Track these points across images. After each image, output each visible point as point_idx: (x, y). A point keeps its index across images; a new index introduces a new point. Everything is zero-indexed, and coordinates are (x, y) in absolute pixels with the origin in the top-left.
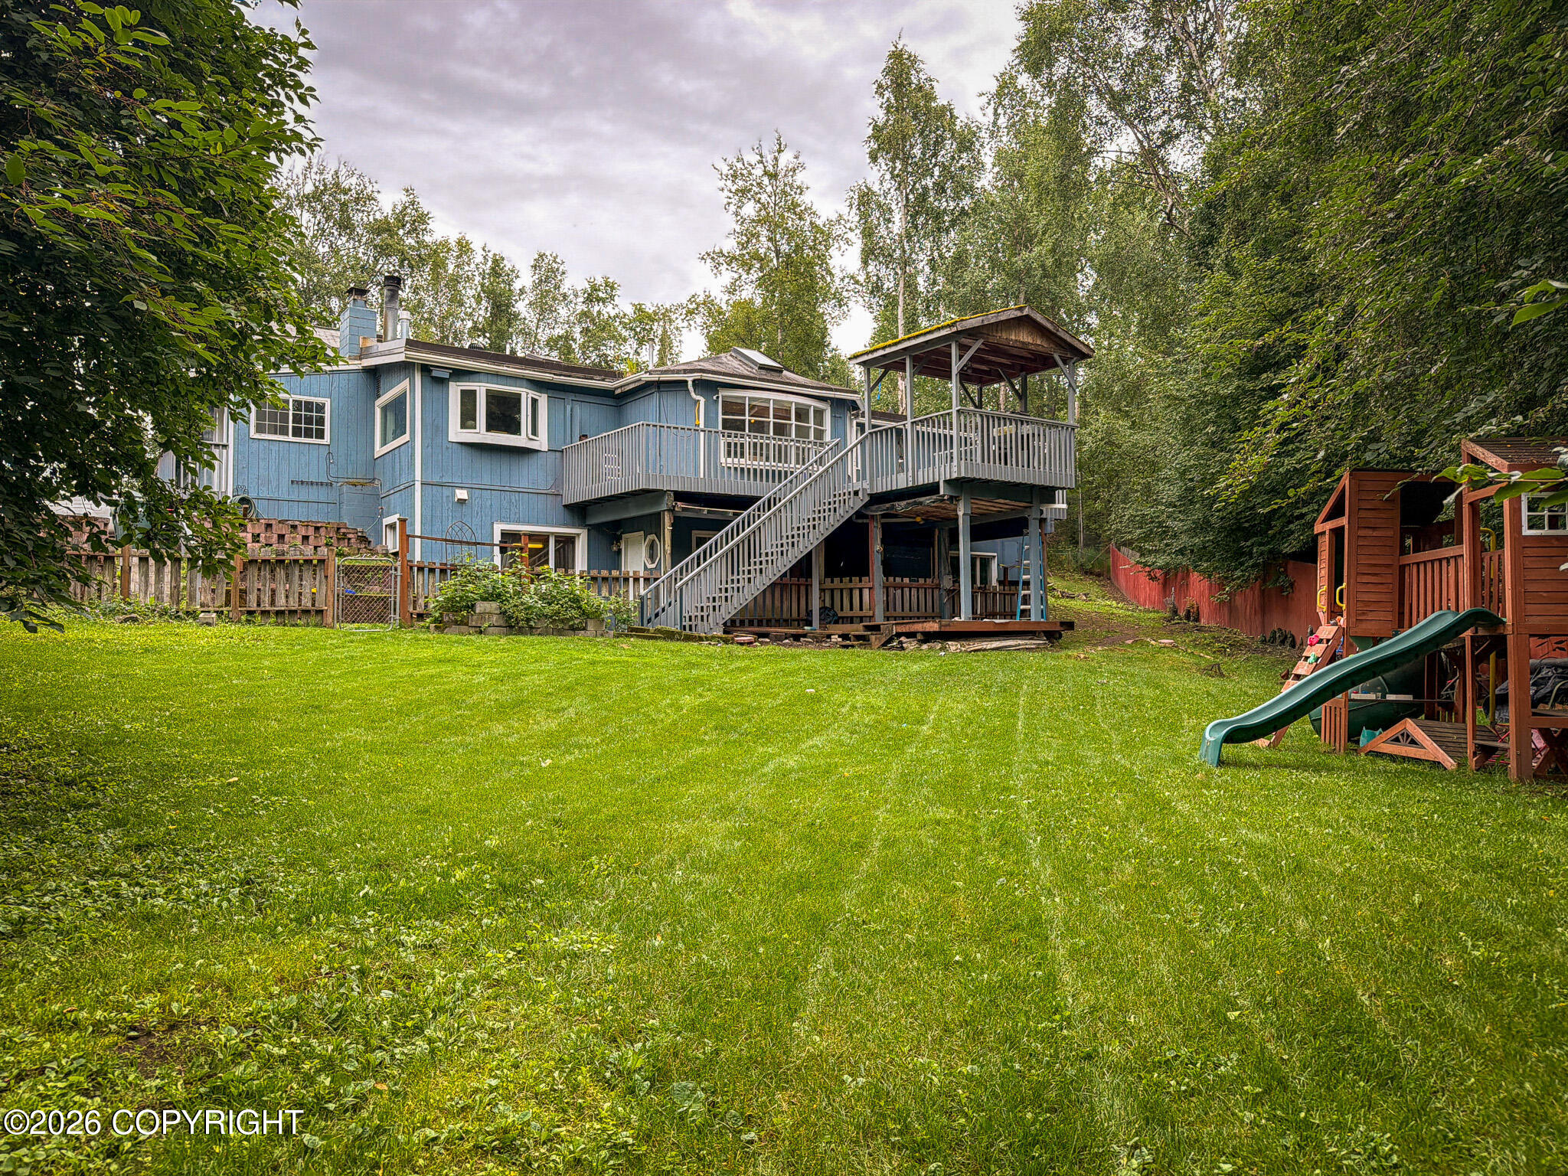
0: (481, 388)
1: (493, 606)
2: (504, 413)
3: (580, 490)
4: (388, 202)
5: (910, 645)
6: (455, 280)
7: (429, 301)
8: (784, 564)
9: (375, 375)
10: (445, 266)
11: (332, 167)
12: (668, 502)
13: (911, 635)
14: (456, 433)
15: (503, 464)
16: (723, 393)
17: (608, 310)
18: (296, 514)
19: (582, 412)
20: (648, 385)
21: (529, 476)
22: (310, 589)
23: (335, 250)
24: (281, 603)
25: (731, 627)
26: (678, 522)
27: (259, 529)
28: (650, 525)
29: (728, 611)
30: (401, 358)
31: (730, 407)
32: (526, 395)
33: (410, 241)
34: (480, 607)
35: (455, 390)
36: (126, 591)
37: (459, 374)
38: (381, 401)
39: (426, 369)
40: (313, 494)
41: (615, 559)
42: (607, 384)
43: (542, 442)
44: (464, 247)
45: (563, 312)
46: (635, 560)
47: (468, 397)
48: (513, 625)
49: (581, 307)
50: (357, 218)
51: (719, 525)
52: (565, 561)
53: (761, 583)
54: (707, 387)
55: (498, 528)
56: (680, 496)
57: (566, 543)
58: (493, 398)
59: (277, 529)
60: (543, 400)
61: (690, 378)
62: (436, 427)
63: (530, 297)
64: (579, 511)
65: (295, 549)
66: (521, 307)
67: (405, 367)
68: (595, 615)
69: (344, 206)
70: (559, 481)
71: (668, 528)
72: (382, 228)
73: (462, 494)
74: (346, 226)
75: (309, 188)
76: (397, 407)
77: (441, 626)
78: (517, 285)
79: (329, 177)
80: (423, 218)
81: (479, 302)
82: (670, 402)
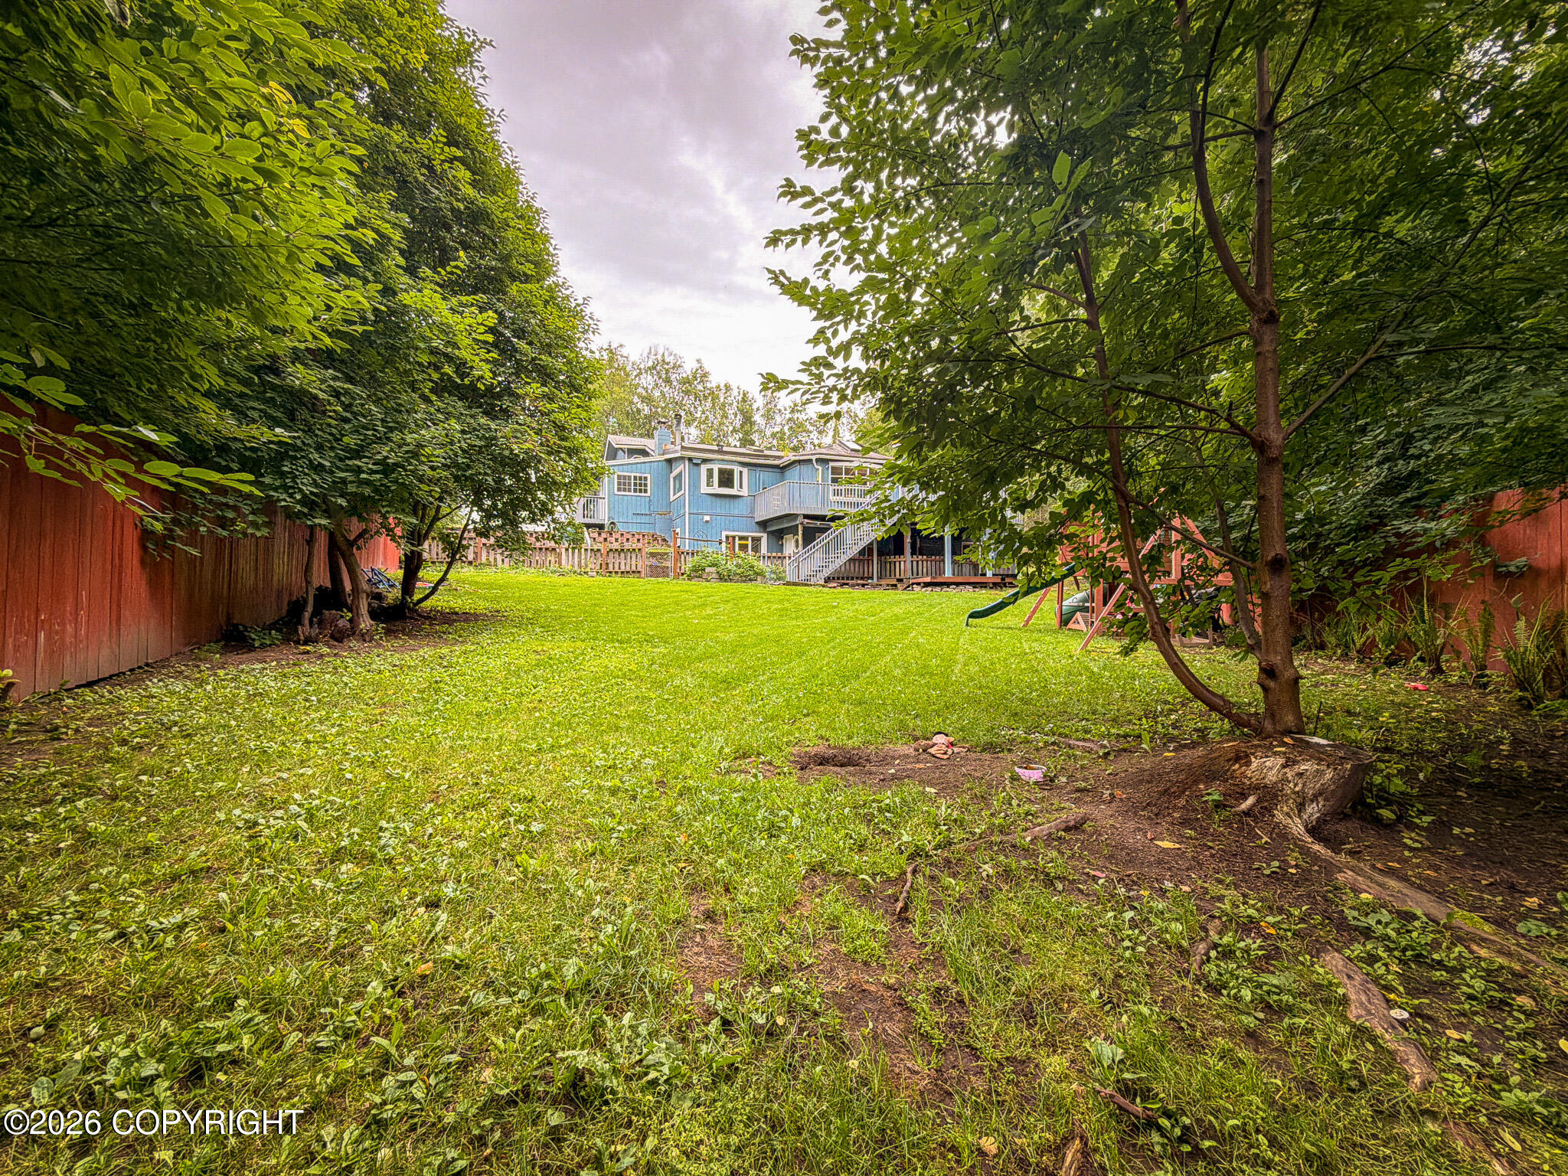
0: (716, 467)
1: (713, 569)
2: (726, 479)
3: (762, 515)
4: (689, 367)
5: (917, 588)
6: (724, 405)
7: (711, 418)
8: (856, 549)
9: (669, 461)
10: (718, 398)
11: (660, 352)
12: (800, 520)
13: (918, 584)
14: (704, 489)
15: (726, 502)
16: (831, 464)
17: (802, 417)
18: (634, 529)
19: (765, 476)
20: (794, 462)
21: (738, 508)
22: (633, 562)
23: (663, 394)
24: (623, 568)
25: (828, 580)
26: (805, 529)
27: (618, 536)
28: (793, 530)
29: (827, 573)
30: (678, 455)
31: (835, 470)
32: (737, 469)
33: (700, 387)
34: (708, 570)
35: (704, 468)
36: (560, 564)
37: (705, 461)
38: (673, 475)
39: (690, 459)
40: (643, 519)
41: (781, 548)
42: (776, 462)
43: (745, 492)
44: (728, 388)
45: (778, 419)
46: (790, 547)
47: (710, 472)
48: (721, 578)
49: (788, 416)
50: (673, 377)
51: (824, 530)
52: (756, 548)
53: (844, 558)
54: (823, 461)
55: (724, 534)
56: (806, 517)
57: (756, 541)
58: (721, 472)
59: (626, 536)
60: (745, 471)
61: (814, 458)
62: (695, 485)
63: (762, 412)
64: (763, 525)
65: (633, 544)
66: (757, 418)
67: (682, 458)
68: (761, 574)
69: (667, 371)
70: (752, 511)
71: (800, 532)
72: (686, 381)
73: (707, 518)
74: (668, 381)
75: (650, 364)
76: (679, 476)
77: (690, 578)
78: (755, 407)
79: (660, 358)
80: (705, 375)
81: (736, 415)
82: (804, 468)
